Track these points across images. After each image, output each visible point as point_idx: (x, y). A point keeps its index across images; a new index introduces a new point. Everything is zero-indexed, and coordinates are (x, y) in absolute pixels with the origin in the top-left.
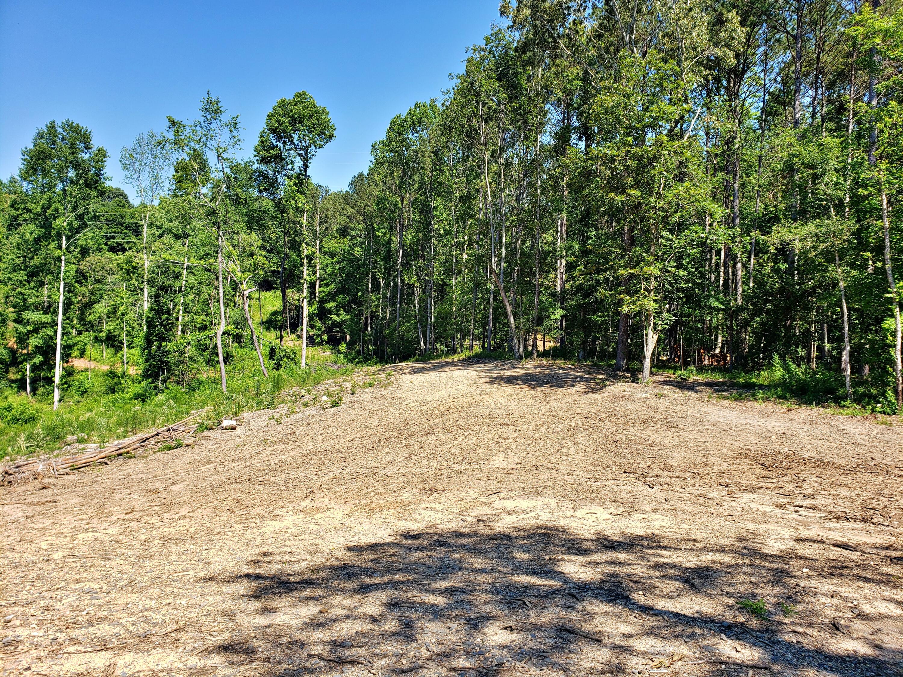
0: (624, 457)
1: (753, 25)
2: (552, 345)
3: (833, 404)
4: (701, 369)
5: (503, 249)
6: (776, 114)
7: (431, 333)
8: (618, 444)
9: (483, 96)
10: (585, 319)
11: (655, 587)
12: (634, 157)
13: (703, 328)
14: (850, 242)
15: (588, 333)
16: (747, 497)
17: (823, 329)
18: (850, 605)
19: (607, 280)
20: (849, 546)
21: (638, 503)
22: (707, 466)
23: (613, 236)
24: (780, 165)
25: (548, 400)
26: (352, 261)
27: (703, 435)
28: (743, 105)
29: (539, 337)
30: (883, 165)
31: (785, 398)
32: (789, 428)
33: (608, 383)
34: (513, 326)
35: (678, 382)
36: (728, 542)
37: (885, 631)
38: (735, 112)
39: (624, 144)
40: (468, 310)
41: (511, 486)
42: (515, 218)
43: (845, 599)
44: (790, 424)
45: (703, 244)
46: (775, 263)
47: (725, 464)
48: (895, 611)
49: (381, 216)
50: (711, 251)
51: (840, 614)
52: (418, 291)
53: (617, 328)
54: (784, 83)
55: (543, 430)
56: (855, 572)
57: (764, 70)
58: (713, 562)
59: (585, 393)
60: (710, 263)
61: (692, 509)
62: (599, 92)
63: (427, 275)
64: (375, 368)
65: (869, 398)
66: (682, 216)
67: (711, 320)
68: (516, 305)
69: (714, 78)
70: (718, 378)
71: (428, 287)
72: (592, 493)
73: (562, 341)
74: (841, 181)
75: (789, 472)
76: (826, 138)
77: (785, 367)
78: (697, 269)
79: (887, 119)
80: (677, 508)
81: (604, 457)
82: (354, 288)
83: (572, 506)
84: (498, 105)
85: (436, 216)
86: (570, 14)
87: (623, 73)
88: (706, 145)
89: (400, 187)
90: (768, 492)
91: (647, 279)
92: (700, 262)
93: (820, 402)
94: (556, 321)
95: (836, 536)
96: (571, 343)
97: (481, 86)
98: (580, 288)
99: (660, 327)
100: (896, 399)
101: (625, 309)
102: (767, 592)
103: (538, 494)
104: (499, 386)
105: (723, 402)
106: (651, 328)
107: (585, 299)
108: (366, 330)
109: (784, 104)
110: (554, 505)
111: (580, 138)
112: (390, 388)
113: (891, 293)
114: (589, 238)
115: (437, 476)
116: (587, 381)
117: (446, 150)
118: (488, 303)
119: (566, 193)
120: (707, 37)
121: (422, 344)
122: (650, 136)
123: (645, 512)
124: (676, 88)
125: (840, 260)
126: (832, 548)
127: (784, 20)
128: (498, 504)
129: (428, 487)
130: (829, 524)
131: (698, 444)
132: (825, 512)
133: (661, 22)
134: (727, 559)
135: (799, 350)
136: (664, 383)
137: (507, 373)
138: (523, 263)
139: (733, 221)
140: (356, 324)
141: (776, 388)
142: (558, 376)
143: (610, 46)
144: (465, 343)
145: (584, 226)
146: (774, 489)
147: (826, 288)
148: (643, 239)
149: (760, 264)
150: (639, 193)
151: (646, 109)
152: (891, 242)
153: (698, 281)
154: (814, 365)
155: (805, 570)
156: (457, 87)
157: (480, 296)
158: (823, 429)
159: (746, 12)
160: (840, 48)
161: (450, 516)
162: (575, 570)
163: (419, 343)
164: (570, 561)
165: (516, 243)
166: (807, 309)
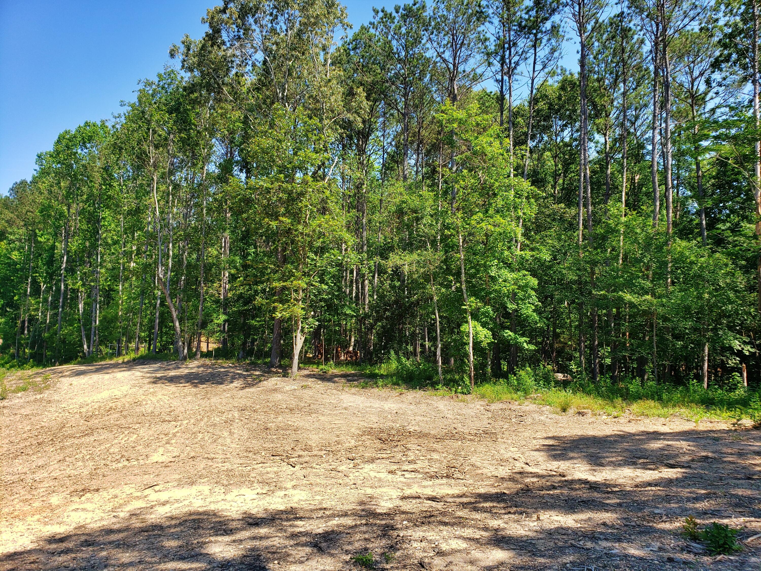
0: (273, 442)
1: (375, 101)
2: (215, 346)
3: (430, 388)
4: (338, 364)
5: (170, 260)
6: (392, 169)
7: (95, 336)
8: (268, 431)
9: (153, 124)
10: (245, 324)
11: (288, 555)
12: (285, 191)
13: (340, 331)
14: (441, 268)
15: (247, 336)
16: (368, 467)
17: (424, 332)
18: (433, 545)
19: (264, 291)
20: (436, 498)
21: (281, 482)
22: (338, 444)
23: (269, 255)
24: (394, 209)
25: (209, 396)
26: (9, 265)
27: (337, 418)
28: (369, 160)
29: (203, 339)
30: (460, 215)
31: (398, 385)
32: (400, 408)
33: (263, 378)
34: (178, 330)
35: (320, 375)
36: (351, 507)
37: (454, 563)
38: (363, 164)
39: (278, 180)
40: (135, 314)
41: (168, 479)
42: (182, 233)
43: (430, 542)
44: (401, 405)
45: (340, 265)
46: (392, 281)
47: (353, 441)
48: (462, 545)
49: (44, 223)
50: (346, 270)
51: (426, 554)
52: (82, 296)
53: (272, 331)
54: (397, 147)
55: (202, 423)
56: (438, 519)
57: (383, 135)
58: (338, 526)
59: (243, 388)
60: (346, 280)
61: (325, 482)
62: (256, 134)
63: (92, 281)
64: (30, 372)
65: (454, 382)
66: (324, 242)
67: (346, 324)
68: (181, 310)
69: (347, 136)
70: (351, 371)
71: (94, 293)
72: (242, 477)
73: (224, 342)
74: (434, 223)
75: (399, 443)
76: (425, 192)
77: (399, 360)
78: (335, 284)
79: (461, 182)
80: (313, 482)
81: (255, 444)
82: (10, 291)
83: (223, 491)
84: (169, 134)
85: (104, 225)
86: (233, 67)
87: (277, 122)
88: (342, 188)
89: (67, 197)
90: (384, 461)
91: (296, 291)
92: (337, 278)
93: (422, 387)
94: (219, 325)
95: (429, 492)
96: (233, 344)
97: (151, 116)
98: (240, 296)
99: (306, 330)
100: (471, 383)
101: (278, 315)
102: (376, 545)
103: (192, 483)
104: (163, 385)
105: (353, 390)
106: (299, 331)
107: (245, 305)
108: (23, 333)
109: (397, 162)
110: (207, 492)
111: (241, 171)
112: (47, 391)
113: (465, 305)
114: (249, 254)
115: (92, 476)
116: (245, 377)
117: (117, 168)
118: (155, 308)
119: (229, 215)
120: (342, 104)
121: (85, 347)
122: (299, 175)
123: (286, 489)
124: (319, 140)
125: (434, 281)
126: (425, 501)
127: (396, 100)
128: (153, 496)
129: (80, 488)
130: (425, 483)
131: (333, 426)
132: (422, 473)
133: (308, 86)
134: (349, 521)
135: (409, 347)
136: (309, 376)
137: (172, 373)
138: (189, 273)
139: (362, 248)
140: (11, 327)
141: (392, 377)
142: (219, 374)
143: (267, 98)
144: (130, 345)
145: (244, 244)
146: (388, 458)
147: (426, 300)
148: (293, 258)
149: (381, 282)
150: (289, 221)
151: (295, 154)
152: (465, 269)
153: (336, 293)
154: (418, 358)
155: (405, 522)
156: (129, 113)
157: (147, 301)
158: (423, 407)
159: (370, 90)
160: (433, 127)
161: (103, 515)
162: (220, 550)
163: (82, 346)
164: (216, 542)
165: (182, 255)
166: (413, 316)
